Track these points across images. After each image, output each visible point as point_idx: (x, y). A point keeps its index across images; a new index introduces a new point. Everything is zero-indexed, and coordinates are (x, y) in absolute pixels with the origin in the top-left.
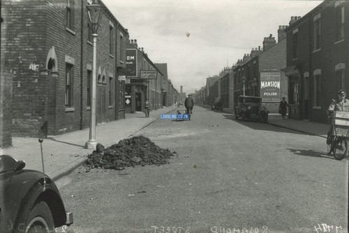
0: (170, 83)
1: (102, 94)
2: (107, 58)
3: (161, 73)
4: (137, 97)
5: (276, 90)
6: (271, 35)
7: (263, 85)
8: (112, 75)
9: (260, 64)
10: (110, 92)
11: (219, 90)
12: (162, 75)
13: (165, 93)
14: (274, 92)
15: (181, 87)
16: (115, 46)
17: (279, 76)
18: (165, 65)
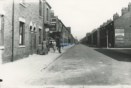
0: (72, 35)
1: (33, 38)
2: (38, 17)
3: (68, 31)
4: (57, 40)
5: (122, 37)
6: (117, 13)
7: (116, 35)
8: (41, 28)
9: (115, 25)
10: (39, 37)
11: (92, 38)
12: (69, 31)
13: (70, 39)
14: (121, 38)
15: (76, 37)
16: (43, 12)
17: (124, 30)
18: (70, 28)
